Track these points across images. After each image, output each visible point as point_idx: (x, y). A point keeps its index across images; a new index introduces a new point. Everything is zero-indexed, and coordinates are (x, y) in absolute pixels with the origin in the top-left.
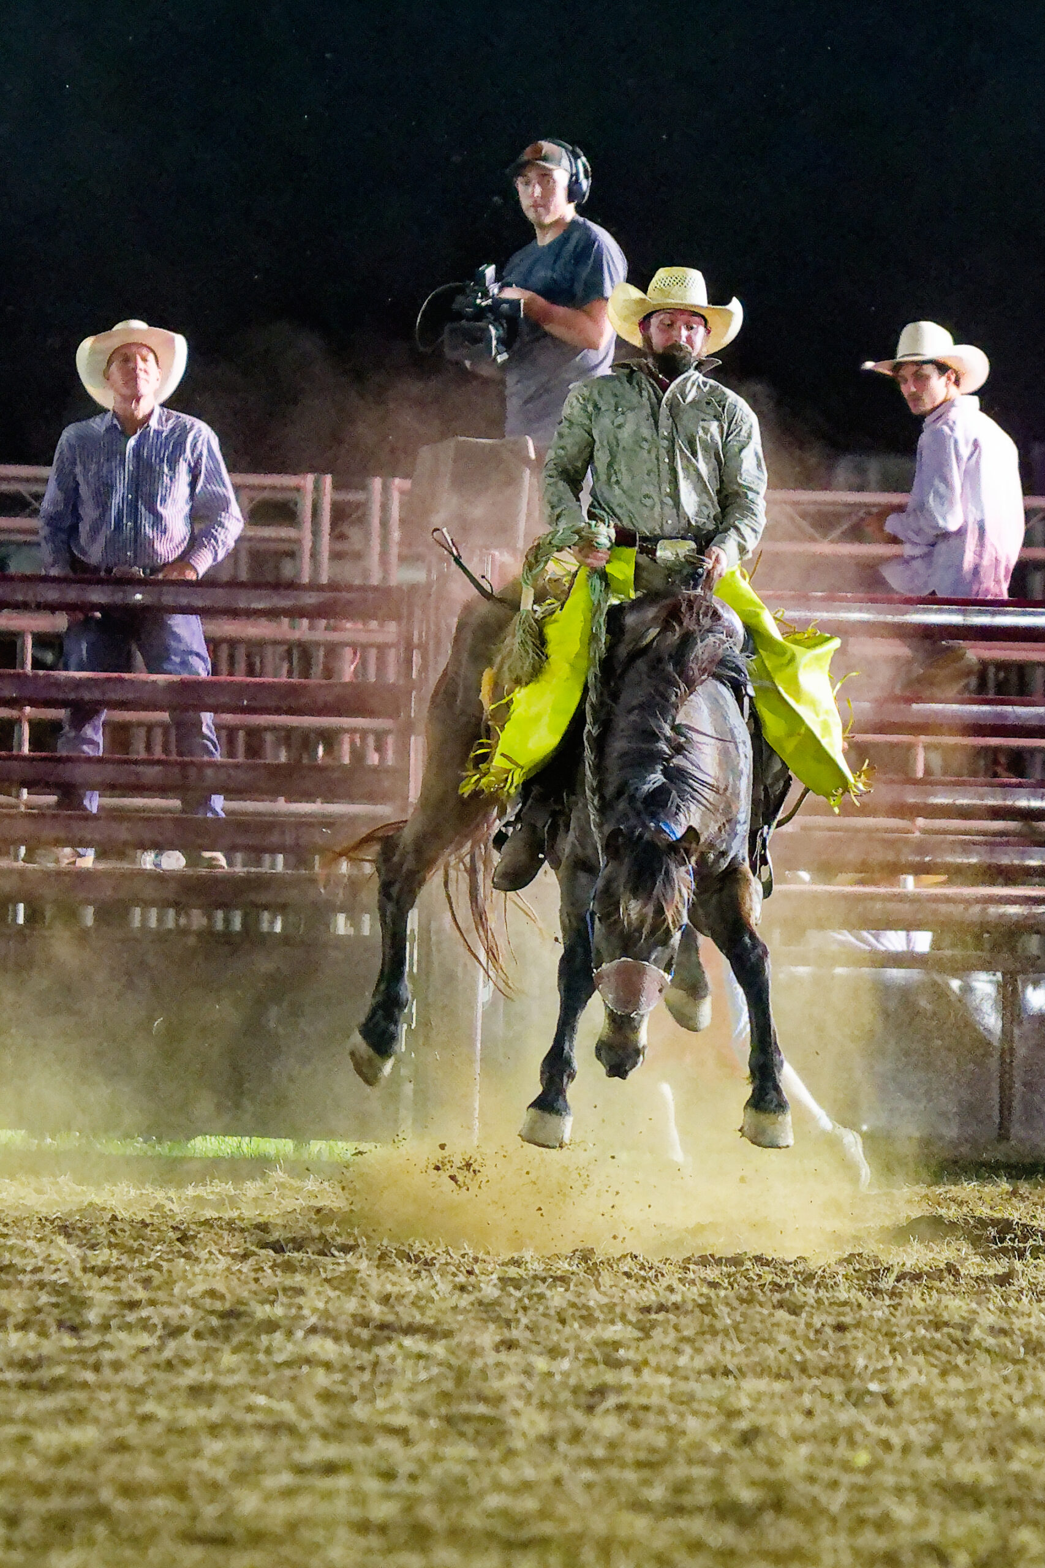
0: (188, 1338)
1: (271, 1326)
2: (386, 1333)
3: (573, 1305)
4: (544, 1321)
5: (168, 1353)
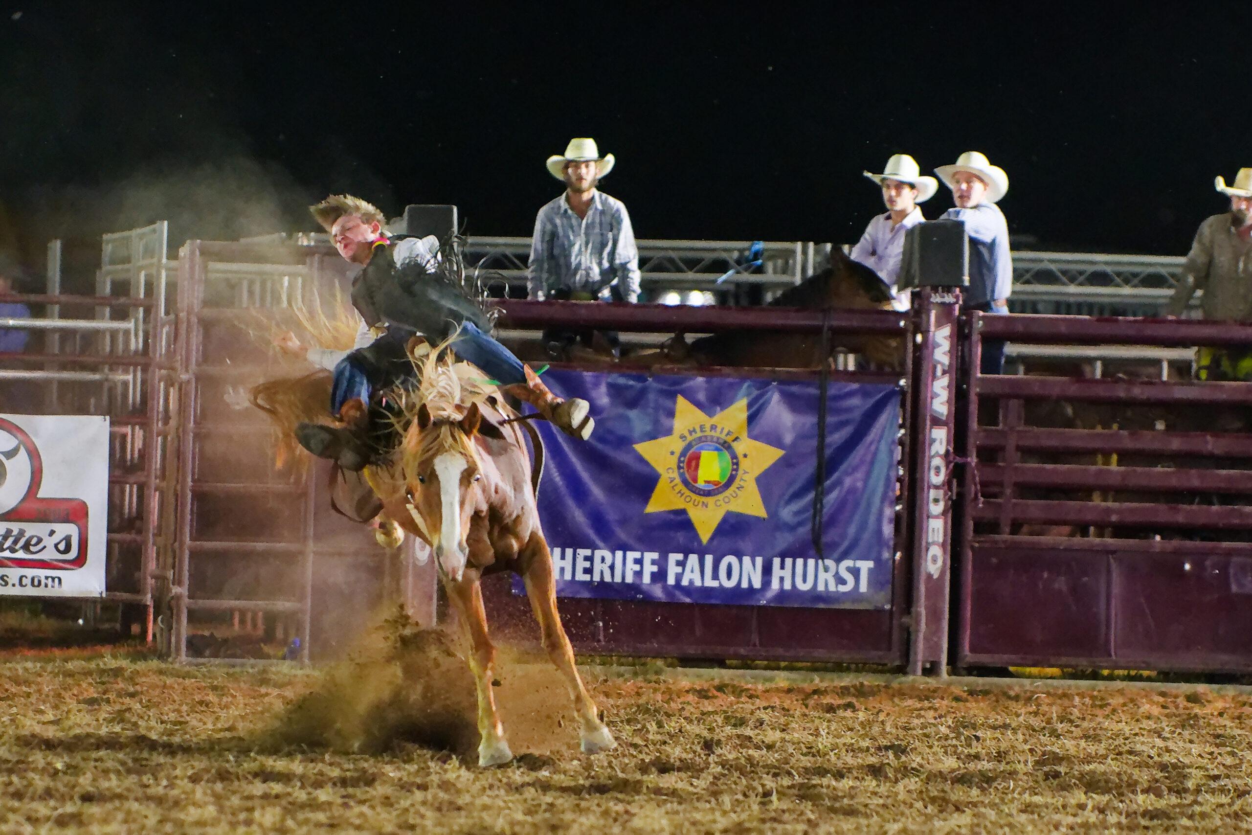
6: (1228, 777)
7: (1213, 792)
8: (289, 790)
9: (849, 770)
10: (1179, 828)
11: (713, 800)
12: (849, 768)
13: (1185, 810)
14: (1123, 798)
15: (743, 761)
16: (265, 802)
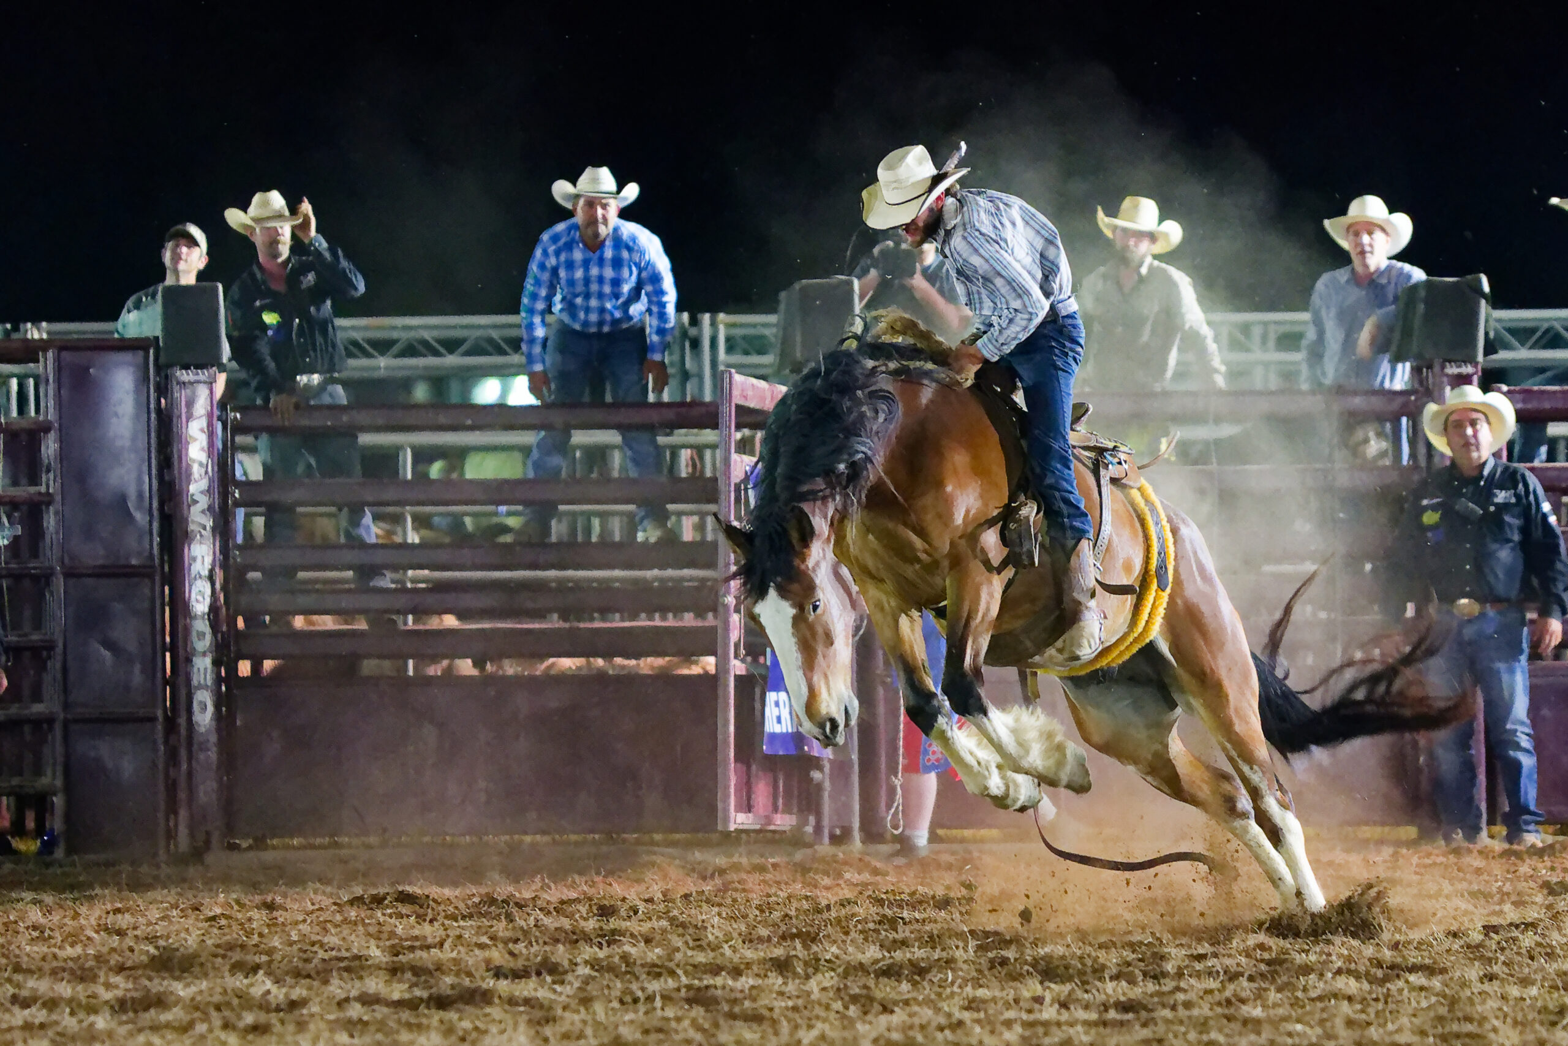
0: (1244, 982)
1: (1306, 970)
2: (1396, 972)
3: (1539, 944)
4: (1518, 958)
5: (1228, 993)
6: (1215, 955)
7: (1198, 975)
8: (54, 1017)
9: (748, 965)
10: (1160, 1022)
11: (582, 1009)
12: (748, 963)
13: (1165, 999)
14: (1088, 987)
15: (616, 959)
16: (27, 1034)
